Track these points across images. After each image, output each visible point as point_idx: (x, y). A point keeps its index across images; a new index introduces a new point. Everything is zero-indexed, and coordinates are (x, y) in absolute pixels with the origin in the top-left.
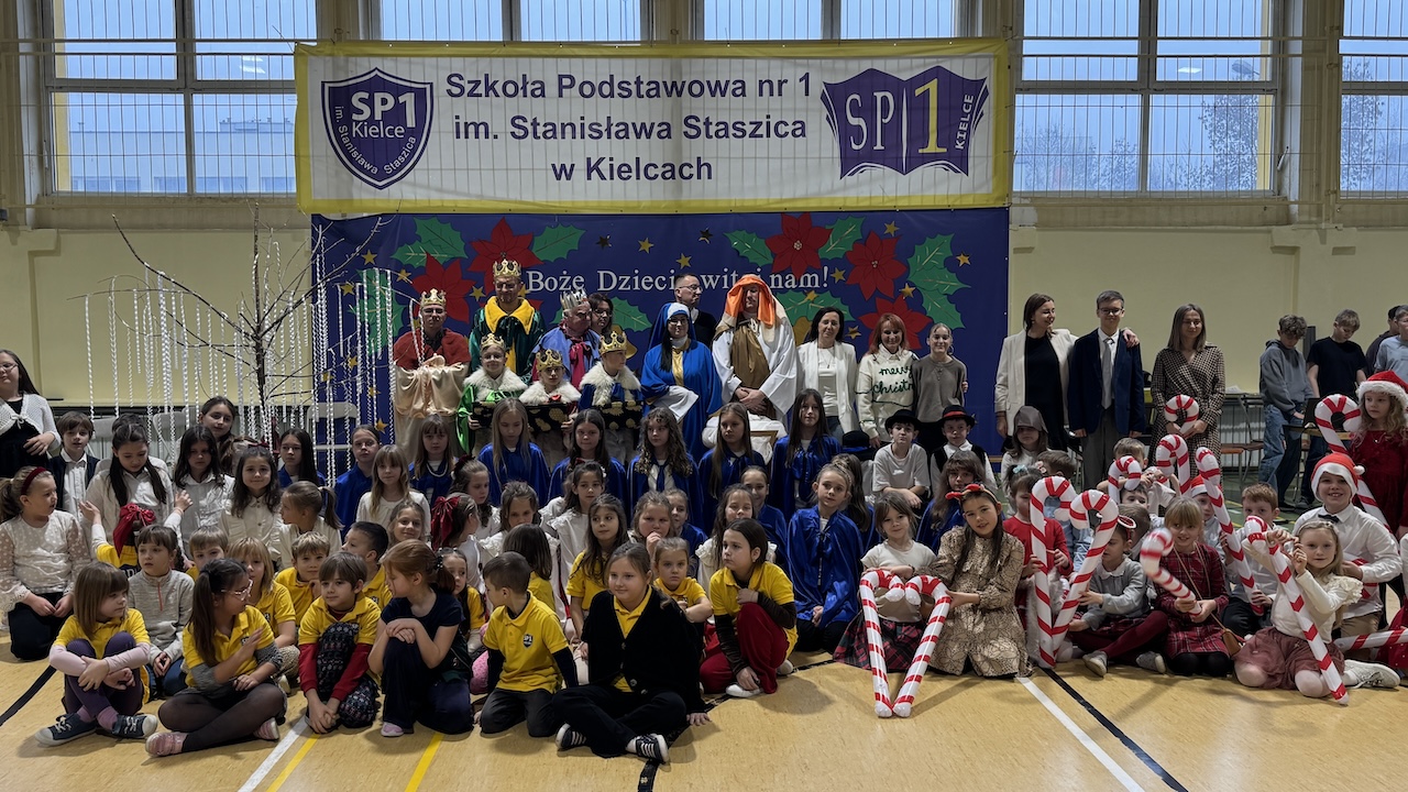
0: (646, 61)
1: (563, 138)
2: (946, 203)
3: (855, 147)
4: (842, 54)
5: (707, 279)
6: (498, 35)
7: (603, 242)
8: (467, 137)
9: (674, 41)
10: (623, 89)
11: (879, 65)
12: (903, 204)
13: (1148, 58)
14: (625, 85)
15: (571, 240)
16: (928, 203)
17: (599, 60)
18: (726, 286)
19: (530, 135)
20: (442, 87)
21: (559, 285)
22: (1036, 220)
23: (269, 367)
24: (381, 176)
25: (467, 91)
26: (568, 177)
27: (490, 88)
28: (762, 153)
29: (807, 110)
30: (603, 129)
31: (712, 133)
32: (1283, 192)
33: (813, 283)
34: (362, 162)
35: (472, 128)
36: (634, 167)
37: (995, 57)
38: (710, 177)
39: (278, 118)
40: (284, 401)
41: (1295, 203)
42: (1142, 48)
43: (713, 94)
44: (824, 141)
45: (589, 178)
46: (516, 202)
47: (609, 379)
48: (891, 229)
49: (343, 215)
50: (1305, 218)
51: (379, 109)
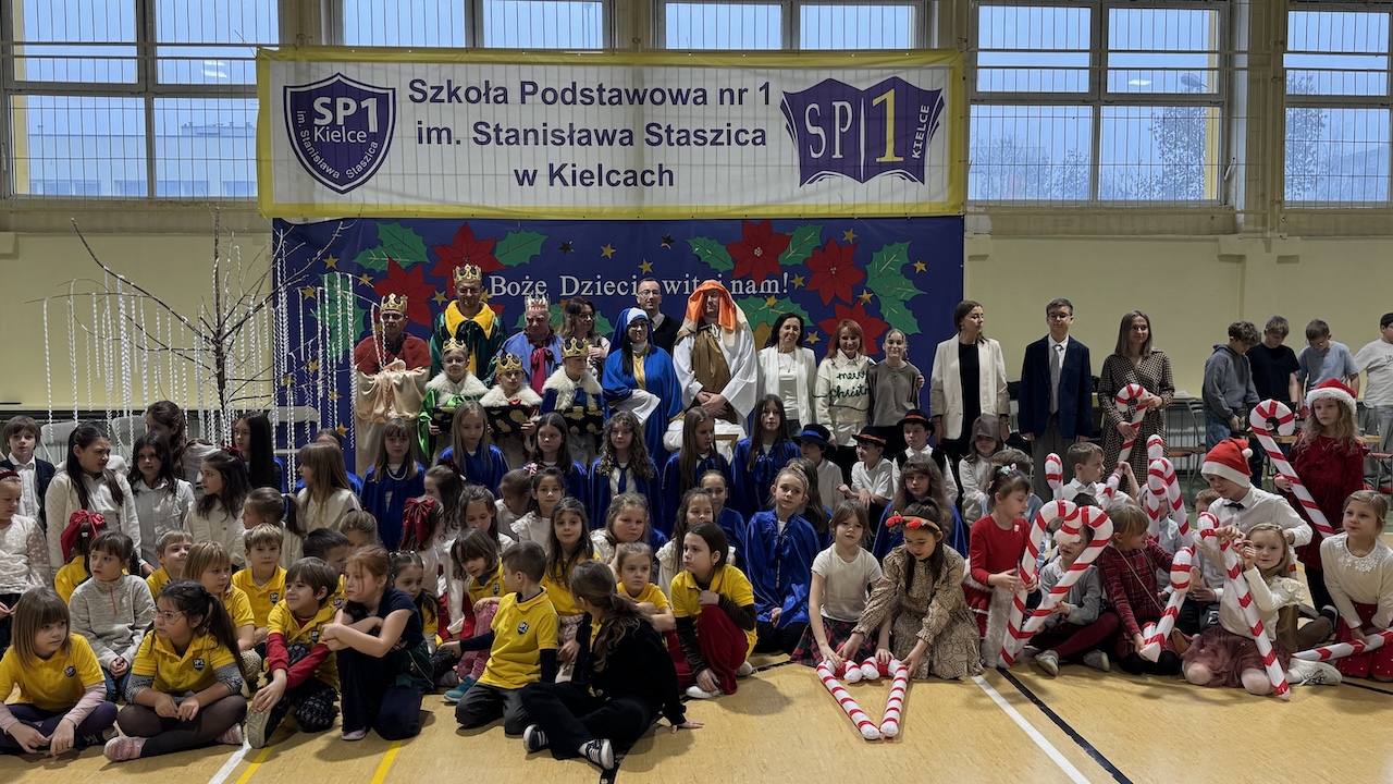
0: (608, 68)
1: (526, 144)
2: (902, 211)
3: (814, 155)
4: (801, 64)
5: (669, 285)
6: (460, 42)
7: (566, 247)
8: (429, 142)
9: (636, 49)
10: (586, 96)
11: (837, 76)
12: (861, 211)
13: (1099, 71)
14: (587, 93)
15: (534, 245)
16: (886, 211)
17: (562, 68)
18: (687, 292)
19: (493, 141)
20: (404, 93)
21: (521, 291)
22: (990, 229)
23: (229, 371)
24: (343, 180)
25: (430, 96)
26: (531, 183)
27: (453, 94)
28: (723, 160)
29: (767, 118)
30: (565, 135)
31: (674, 140)
32: (1229, 201)
33: (773, 289)
34: (324, 166)
35: (434, 134)
36: (596, 173)
37: (950, 68)
38: (671, 184)
39: (239, 122)
40: (244, 405)
41: (1241, 212)
42: (1093, 60)
43: (675, 103)
44: (784, 149)
45: (552, 184)
46: (478, 207)
47: (571, 384)
48: (849, 236)
49: (305, 219)
50: (1251, 227)
51: (341, 114)
